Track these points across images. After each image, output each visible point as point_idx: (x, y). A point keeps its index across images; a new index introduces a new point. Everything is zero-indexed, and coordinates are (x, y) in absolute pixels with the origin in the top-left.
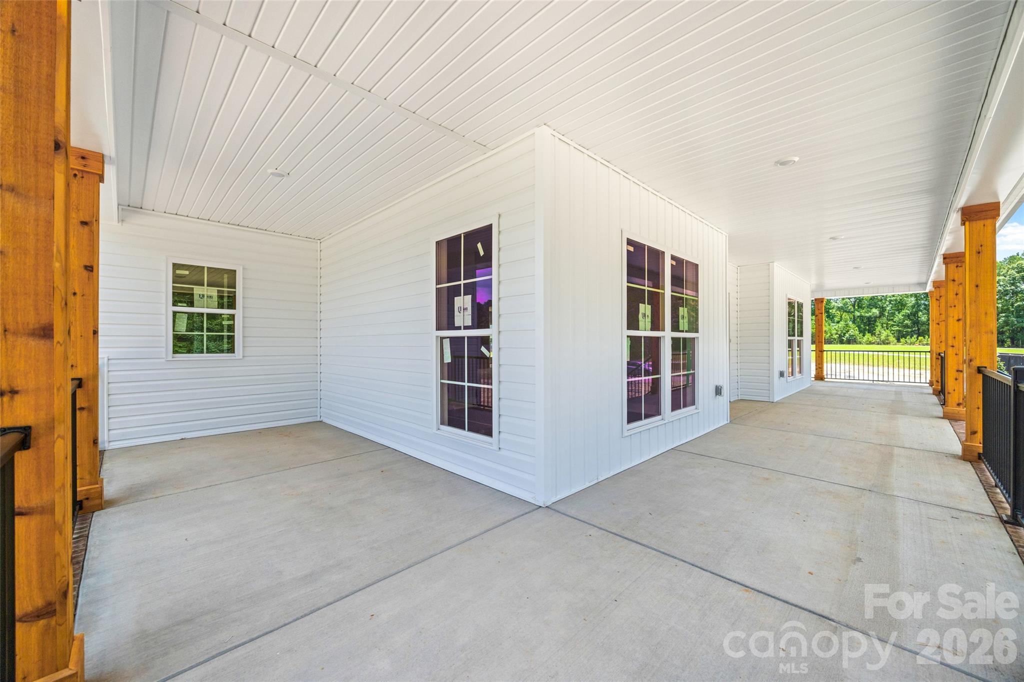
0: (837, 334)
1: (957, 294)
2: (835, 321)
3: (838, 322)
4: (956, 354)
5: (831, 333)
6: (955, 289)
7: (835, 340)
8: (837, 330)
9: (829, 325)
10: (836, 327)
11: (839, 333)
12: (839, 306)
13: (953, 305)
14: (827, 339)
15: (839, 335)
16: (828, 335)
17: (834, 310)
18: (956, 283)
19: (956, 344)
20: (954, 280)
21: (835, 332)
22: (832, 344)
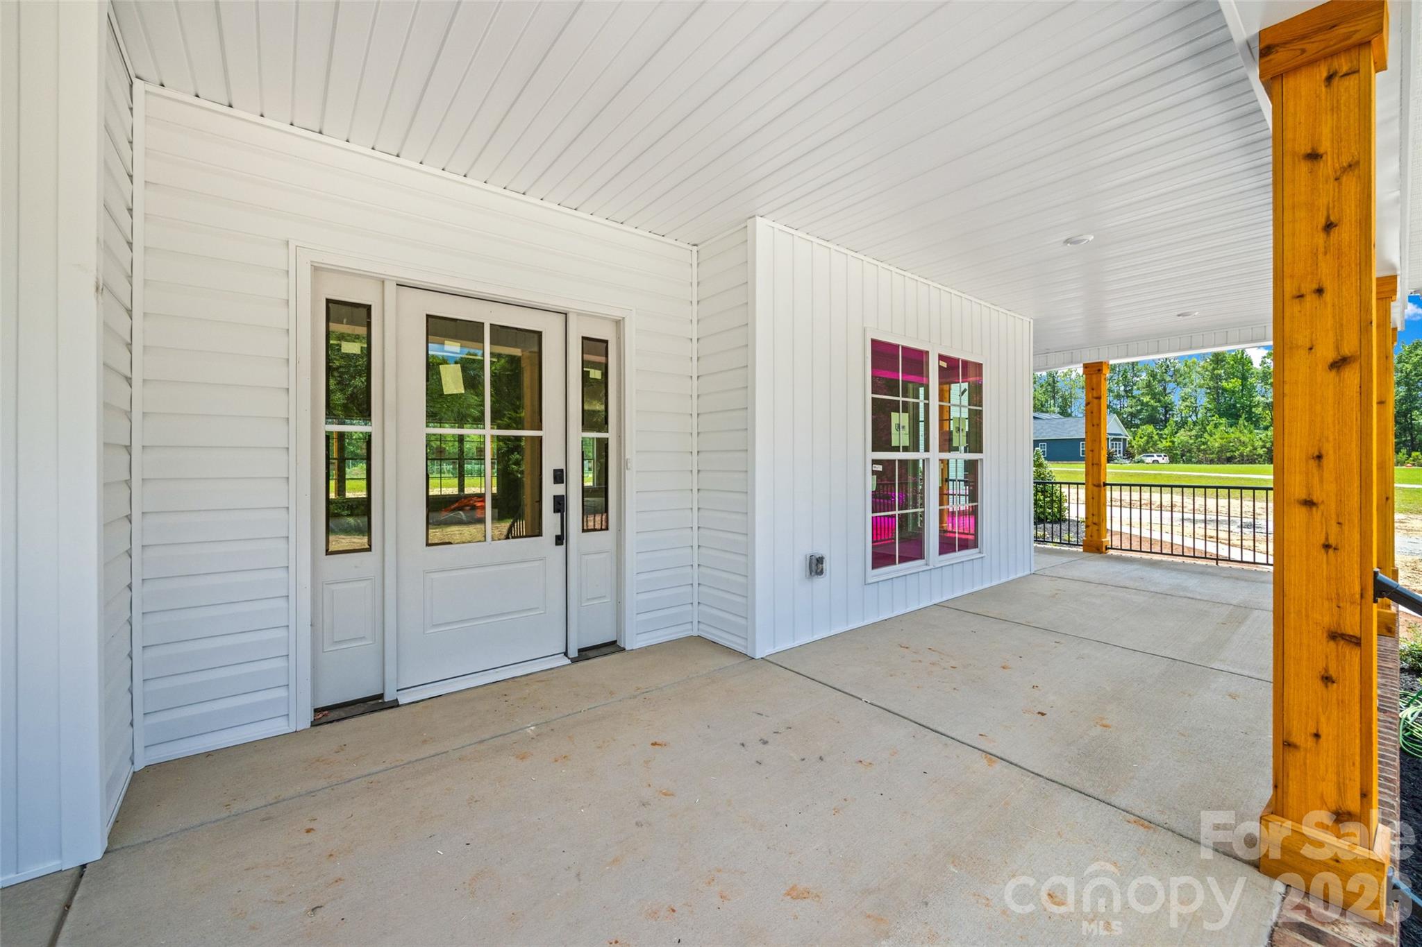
0: (1264, 447)
1: (1329, 227)
2: (1262, 426)
3: (1266, 428)
4: (1327, 547)
5: (1253, 446)
6: (1323, 201)
7: (1261, 458)
8: (1263, 441)
9: (1251, 432)
10: (1263, 436)
11: (1268, 445)
12: (1268, 401)
13: (1308, 287)
14: (1247, 456)
15: (1268, 448)
16: (1248, 449)
17: (1260, 409)
18: (1327, 167)
19: (1325, 492)
20: (1314, 156)
21: (1261, 443)
22: (1255, 463)
